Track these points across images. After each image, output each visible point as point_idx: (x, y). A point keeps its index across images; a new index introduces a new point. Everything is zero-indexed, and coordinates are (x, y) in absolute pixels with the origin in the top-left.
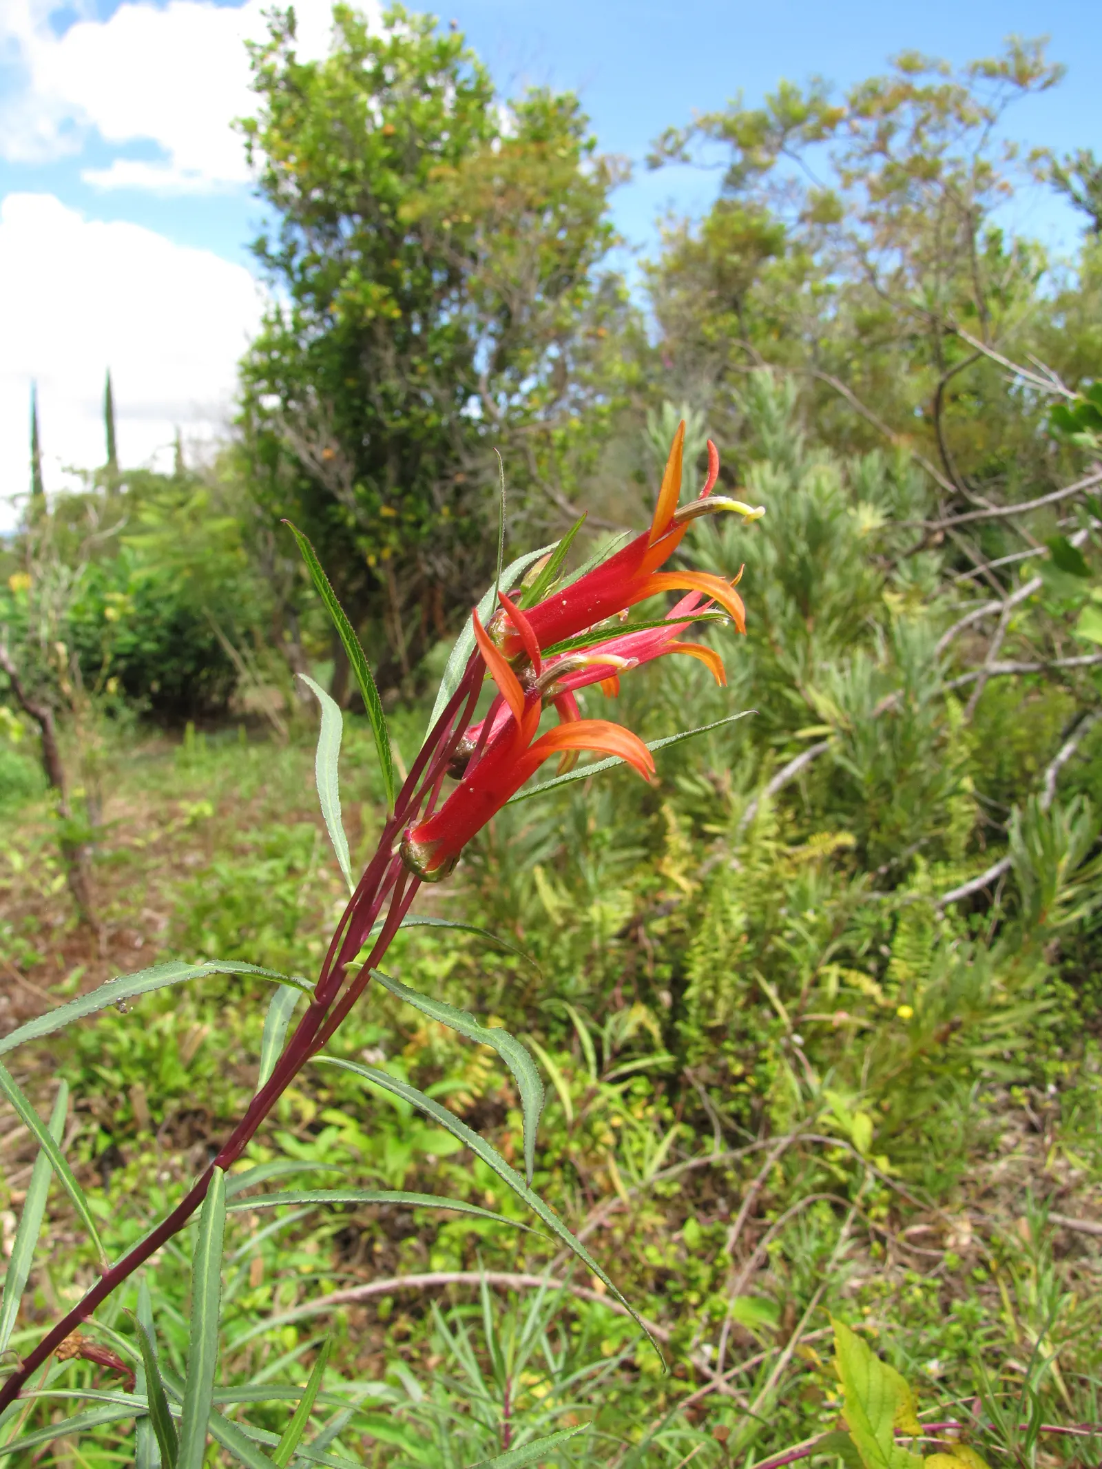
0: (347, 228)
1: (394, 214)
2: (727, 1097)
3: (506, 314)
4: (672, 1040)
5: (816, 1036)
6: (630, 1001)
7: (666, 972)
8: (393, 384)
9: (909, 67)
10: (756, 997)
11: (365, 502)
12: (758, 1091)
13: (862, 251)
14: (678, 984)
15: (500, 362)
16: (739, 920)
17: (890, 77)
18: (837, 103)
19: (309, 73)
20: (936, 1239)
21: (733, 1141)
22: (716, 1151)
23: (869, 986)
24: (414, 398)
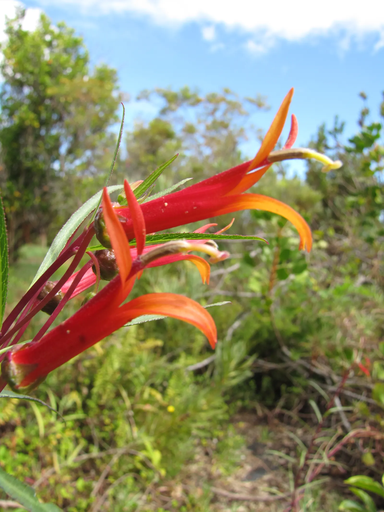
0: (27, 90)
1: (44, 90)
2: (101, 431)
3: (76, 136)
4: (85, 407)
5: (138, 412)
6: (71, 390)
7: (87, 381)
8: (30, 150)
9: (227, 91)
10: (118, 395)
11: (9, 189)
12: (113, 430)
13: (199, 146)
14: (91, 386)
15: (70, 152)
16: (117, 365)
17: (220, 93)
18: (202, 96)
19: (26, 34)
20: (167, 493)
21: (102, 449)
22: (95, 452)
23: (158, 396)
24: (36, 156)
